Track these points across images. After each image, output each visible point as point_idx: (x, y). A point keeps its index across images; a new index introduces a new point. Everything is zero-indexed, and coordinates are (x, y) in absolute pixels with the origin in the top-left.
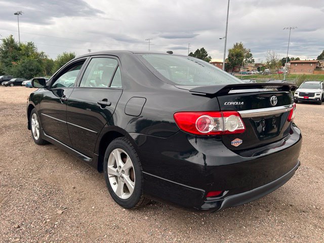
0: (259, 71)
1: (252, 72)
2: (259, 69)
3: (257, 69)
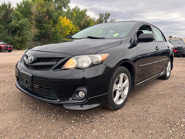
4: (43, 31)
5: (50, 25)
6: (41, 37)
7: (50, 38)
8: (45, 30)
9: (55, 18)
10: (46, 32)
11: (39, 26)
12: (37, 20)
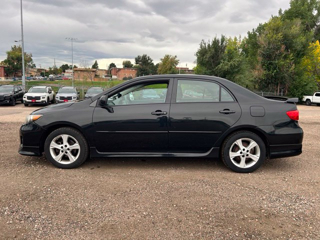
0: (43, 76)
1: (37, 77)
2: (42, 75)
3: (40, 74)
4: (273, 72)
5: (288, 61)
6: (269, 83)
7: (285, 84)
8: (275, 71)
9: (299, 48)
10: (277, 73)
11: (266, 65)
12: (264, 54)
